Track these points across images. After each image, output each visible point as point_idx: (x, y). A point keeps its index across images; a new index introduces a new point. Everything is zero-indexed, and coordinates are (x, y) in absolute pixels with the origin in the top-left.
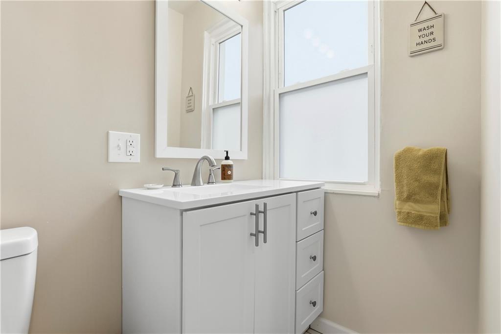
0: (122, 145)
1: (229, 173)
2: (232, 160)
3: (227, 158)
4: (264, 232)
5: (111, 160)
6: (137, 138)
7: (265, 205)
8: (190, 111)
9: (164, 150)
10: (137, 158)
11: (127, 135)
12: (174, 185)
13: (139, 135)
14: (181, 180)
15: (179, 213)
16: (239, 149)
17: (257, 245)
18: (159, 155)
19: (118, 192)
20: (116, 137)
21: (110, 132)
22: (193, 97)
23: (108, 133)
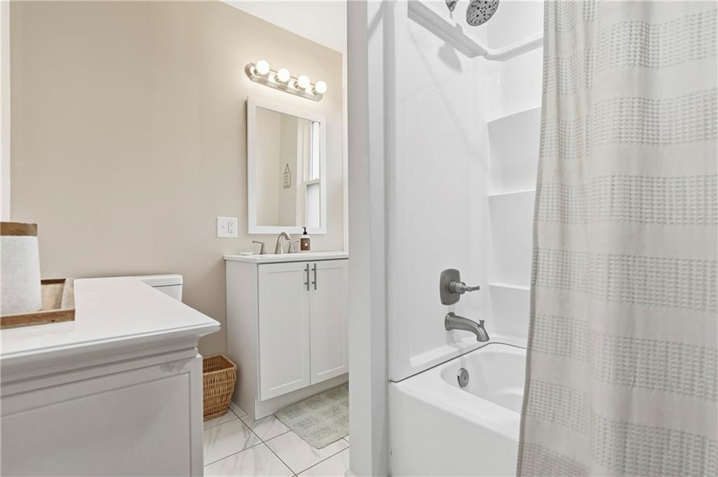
0: (226, 226)
1: (306, 245)
2: (309, 235)
3: (305, 233)
4: (314, 283)
5: (219, 236)
6: (235, 221)
7: (315, 265)
8: (287, 187)
9: (254, 228)
10: (235, 235)
11: (228, 219)
12: (261, 253)
13: (236, 219)
14: (266, 249)
15: (256, 265)
16: (319, 225)
17: (308, 290)
18: (251, 231)
19: (223, 257)
20: (222, 221)
21: (219, 218)
22: (288, 174)
23: (217, 219)
